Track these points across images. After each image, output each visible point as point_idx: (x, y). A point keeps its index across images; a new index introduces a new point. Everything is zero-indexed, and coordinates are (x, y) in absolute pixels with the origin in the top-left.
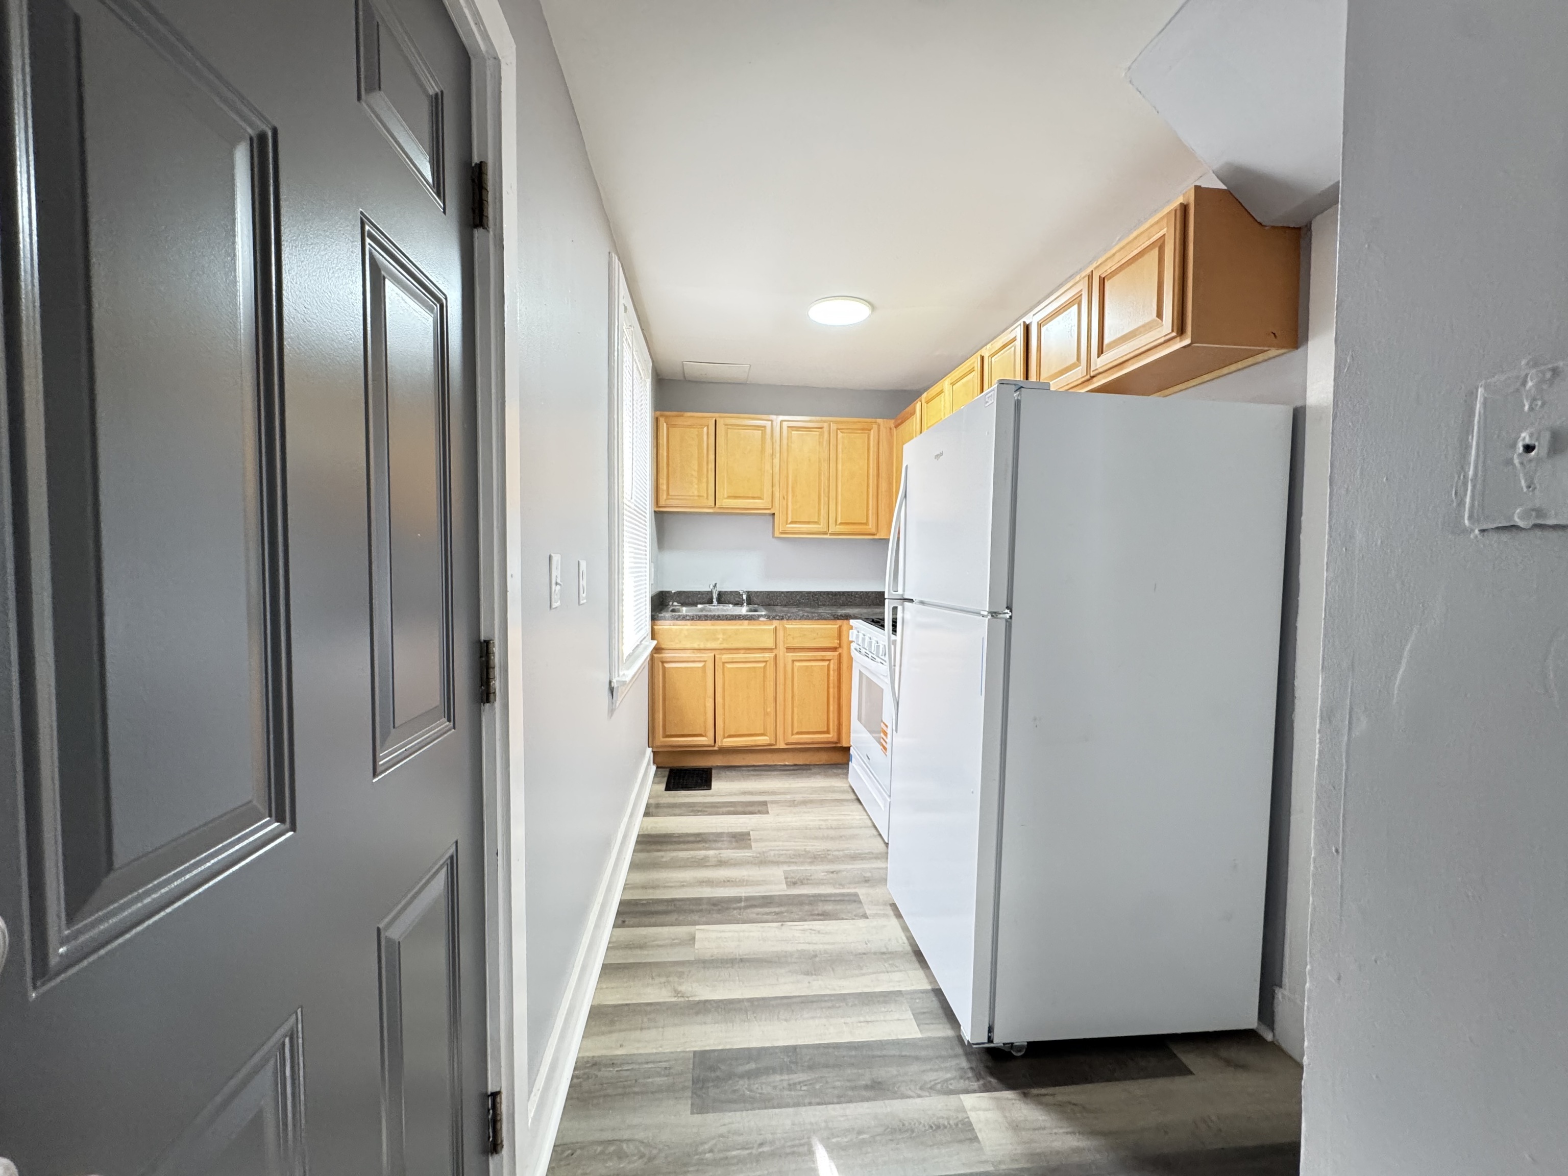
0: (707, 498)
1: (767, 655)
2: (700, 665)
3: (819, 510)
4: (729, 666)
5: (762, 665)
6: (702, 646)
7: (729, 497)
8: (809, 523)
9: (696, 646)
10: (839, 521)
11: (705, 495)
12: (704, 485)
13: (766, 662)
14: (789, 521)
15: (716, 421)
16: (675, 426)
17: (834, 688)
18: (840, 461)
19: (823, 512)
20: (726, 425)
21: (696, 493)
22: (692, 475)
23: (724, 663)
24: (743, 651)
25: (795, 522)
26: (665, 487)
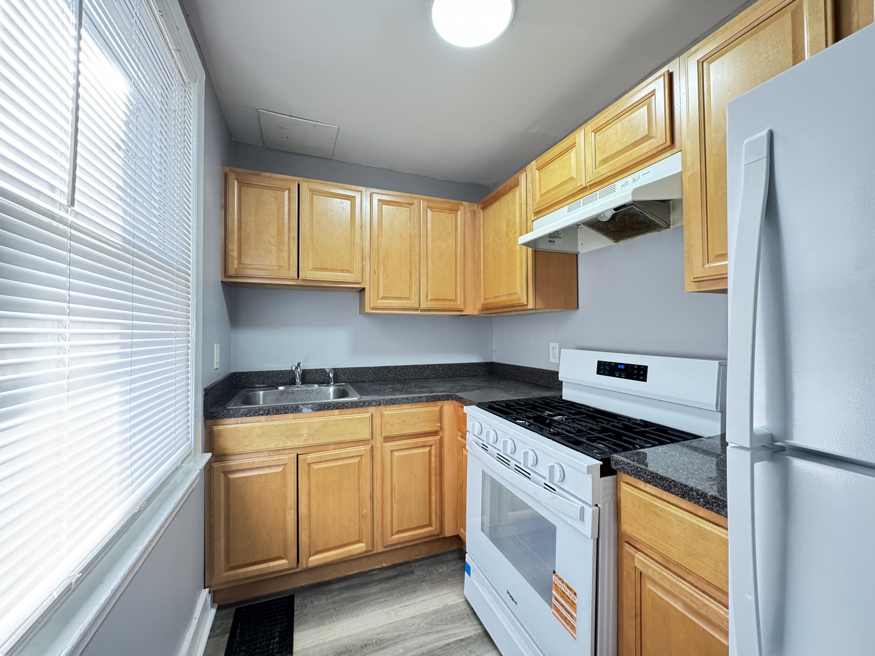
0: (289, 269)
1: (362, 448)
2: (279, 469)
3: (411, 286)
4: (316, 467)
5: (357, 460)
6: (281, 445)
7: (315, 269)
8: (400, 298)
9: (272, 446)
10: (430, 298)
11: (287, 266)
12: (286, 254)
13: (361, 456)
14: (381, 295)
15: (299, 185)
16: (249, 185)
17: (436, 476)
18: (430, 238)
19: (415, 288)
20: (311, 190)
21: (274, 263)
22: (270, 242)
23: (309, 464)
24: (332, 447)
25: (387, 298)
26: (235, 254)
